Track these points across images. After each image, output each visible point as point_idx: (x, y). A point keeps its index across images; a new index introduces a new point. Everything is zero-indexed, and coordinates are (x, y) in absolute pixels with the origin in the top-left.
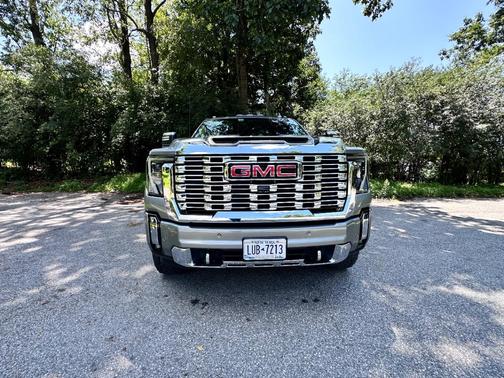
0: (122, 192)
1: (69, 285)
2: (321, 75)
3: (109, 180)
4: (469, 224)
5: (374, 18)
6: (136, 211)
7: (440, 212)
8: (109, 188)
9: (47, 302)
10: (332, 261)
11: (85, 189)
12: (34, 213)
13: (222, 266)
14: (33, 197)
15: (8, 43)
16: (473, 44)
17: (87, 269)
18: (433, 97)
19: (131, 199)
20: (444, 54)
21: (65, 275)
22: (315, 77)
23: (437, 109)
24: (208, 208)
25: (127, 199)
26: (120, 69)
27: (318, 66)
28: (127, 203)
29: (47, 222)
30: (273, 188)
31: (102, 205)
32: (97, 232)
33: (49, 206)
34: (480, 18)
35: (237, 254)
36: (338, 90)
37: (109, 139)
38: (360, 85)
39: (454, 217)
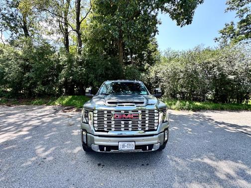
0: (63, 106)
1: (47, 156)
2: (158, 49)
3: (57, 99)
4: (222, 126)
5: (181, 26)
6: (71, 117)
7: (210, 119)
8: (57, 103)
9: (40, 164)
10: (153, 150)
11: (45, 103)
12: (24, 118)
13: (110, 152)
14: (21, 108)
15: (12, 34)
16: (230, 35)
17: (54, 148)
18: (209, 63)
19: (68, 109)
20: (216, 39)
21: (45, 151)
22: (155, 50)
23: (211, 68)
24: (105, 130)
25: (66, 109)
26: (63, 46)
27: (156, 44)
28: (66, 112)
29: (31, 123)
30: (130, 122)
31: (54, 113)
32: (55, 129)
33: (30, 113)
34: (232, 23)
35: (116, 147)
36: (166, 57)
37: (57, 80)
38: (176, 55)
39: (216, 122)
